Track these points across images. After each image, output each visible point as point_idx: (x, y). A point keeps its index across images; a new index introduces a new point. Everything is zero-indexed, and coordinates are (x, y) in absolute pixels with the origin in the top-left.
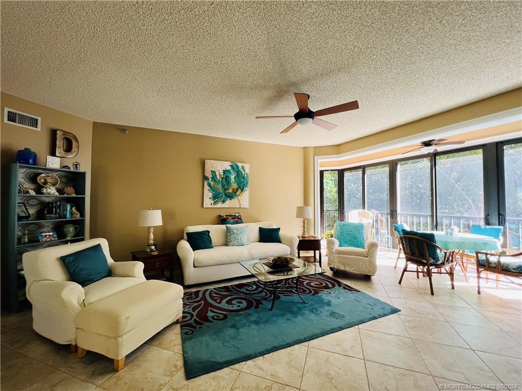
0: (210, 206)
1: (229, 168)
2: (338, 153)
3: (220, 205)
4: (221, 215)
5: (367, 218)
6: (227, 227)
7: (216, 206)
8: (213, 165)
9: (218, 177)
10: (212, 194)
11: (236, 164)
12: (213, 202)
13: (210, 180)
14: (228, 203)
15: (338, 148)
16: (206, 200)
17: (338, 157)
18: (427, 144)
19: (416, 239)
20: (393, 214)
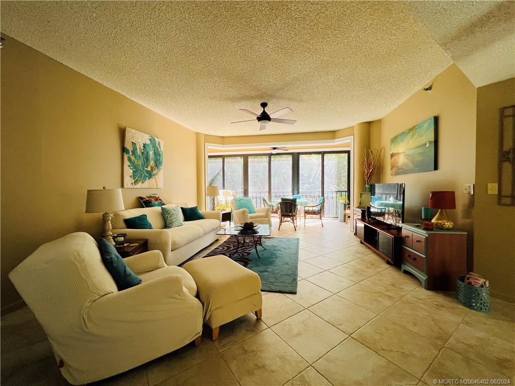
0: (130, 186)
1: (148, 142)
2: (223, 143)
3: (139, 185)
4: (142, 196)
5: (230, 196)
6: (162, 208)
7: (135, 187)
8: (134, 135)
9: (138, 151)
10: (132, 171)
11: (154, 138)
12: (133, 181)
13: (131, 153)
14: (147, 183)
15: (223, 140)
16: (127, 178)
17: (223, 147)
18: (275, 149)
19: (289, 203)
20: (246, 192)
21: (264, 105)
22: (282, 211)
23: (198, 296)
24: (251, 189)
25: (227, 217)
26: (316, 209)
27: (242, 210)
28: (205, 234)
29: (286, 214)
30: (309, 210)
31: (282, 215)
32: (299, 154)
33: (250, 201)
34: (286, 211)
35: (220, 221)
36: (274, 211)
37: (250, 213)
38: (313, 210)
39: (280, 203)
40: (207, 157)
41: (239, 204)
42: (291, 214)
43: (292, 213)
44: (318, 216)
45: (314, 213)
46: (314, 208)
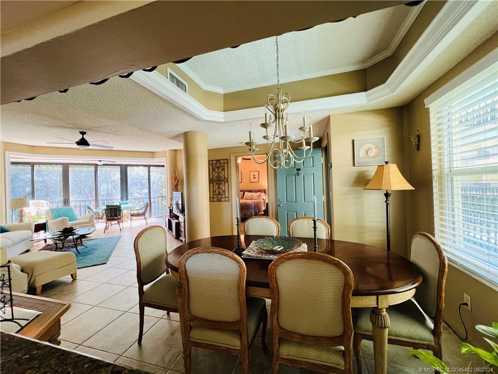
15: (32, 149)
17: (32, 156)
19: (114, 209)
20: (66, 202)
21: (83, 133)
22: (107, 216)
23: (22, 271)
24: (72, 198)
25: (41, 227)
26: (141, 212)
27: (60, 219)
28: (14, 244)
29: (111, 218)
30: (134, 213)
31: (108, 220)
32: (127, 165)
33: (71, 211)
34: (111, 216)
35: (32, 231)
36: (100, 217)
37: (70, 221)
38: (138, 212)
39: (105, 210)
40: (8, 164)
41: (55, 213)
42: (116, 218)
43: (118, 217)
44: (143, 217)
45: (139, 215)
46: (139, 211)
